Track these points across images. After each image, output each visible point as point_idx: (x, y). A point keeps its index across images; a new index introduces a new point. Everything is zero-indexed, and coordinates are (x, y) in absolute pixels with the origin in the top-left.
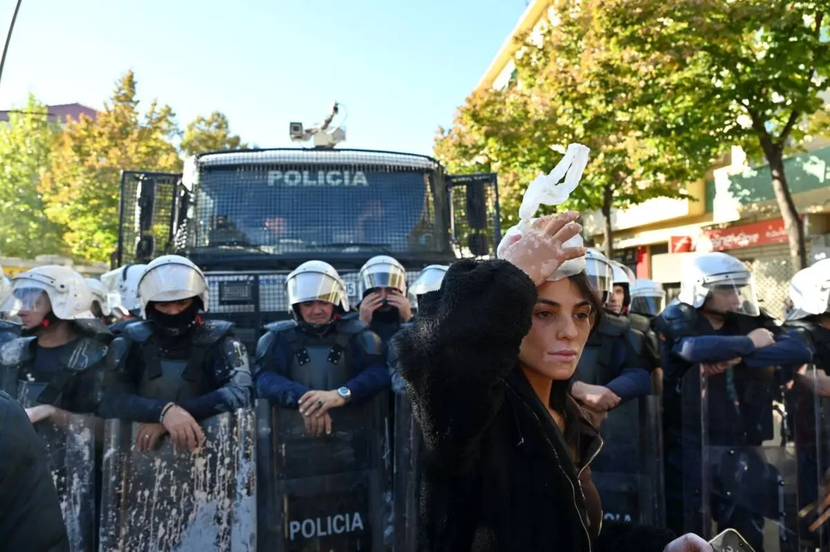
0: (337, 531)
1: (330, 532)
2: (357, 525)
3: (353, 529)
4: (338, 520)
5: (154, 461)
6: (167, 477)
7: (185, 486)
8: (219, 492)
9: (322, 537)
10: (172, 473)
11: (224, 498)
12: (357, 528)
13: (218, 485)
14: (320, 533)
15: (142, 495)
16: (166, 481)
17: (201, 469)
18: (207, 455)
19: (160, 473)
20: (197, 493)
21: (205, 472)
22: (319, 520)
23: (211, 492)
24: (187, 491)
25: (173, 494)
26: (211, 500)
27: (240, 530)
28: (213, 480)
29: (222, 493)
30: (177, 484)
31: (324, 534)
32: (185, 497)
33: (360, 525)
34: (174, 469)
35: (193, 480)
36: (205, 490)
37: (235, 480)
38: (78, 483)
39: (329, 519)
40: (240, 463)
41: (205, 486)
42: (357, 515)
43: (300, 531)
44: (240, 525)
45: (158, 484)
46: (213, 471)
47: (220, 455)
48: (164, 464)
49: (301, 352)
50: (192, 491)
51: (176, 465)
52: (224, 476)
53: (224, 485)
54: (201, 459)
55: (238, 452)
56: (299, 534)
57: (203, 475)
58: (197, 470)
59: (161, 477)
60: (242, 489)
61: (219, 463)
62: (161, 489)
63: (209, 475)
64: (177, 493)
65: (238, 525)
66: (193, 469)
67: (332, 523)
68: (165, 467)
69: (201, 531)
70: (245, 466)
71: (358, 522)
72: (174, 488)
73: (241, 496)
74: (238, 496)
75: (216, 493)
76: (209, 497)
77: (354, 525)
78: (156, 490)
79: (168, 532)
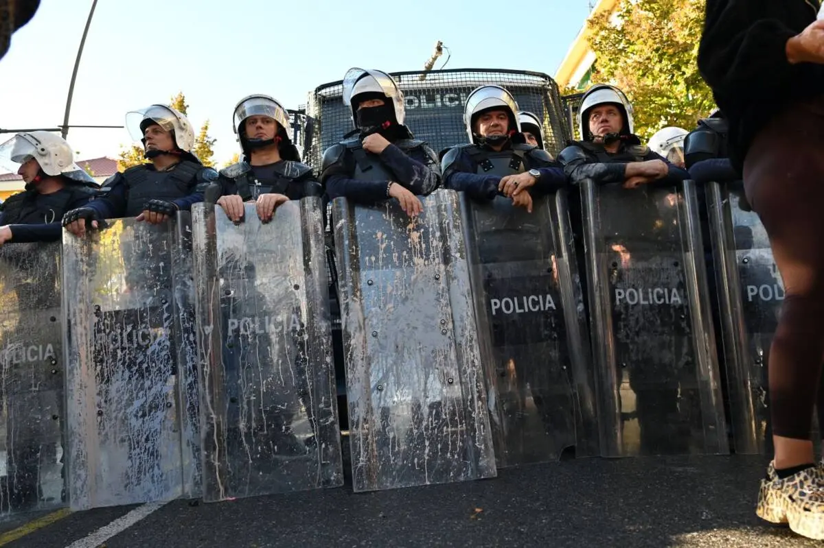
0: (533, 310)
1: (527, 310)
2: (550, 305)
3: (547, 309)
4: (533, 300)
5: (376, 234)
6: (388, 246)
7: (405, 253)
8: (434, 259)
9: (520, 314)
10: (392, 243)
11: (439, 263)
12: (550, 308)
13: (432, 253)
14: (518, 311)
15: (370, 260)
16: (387, 250)
17: (417, 240)
18: (420, 230)
19: (382, 243)
20: (416, 259)
21: (420, 242)
22: (516, 299)
23: (428, 259)
24: (407, 257)
25: (395, 259)
26: (428, 265)
27: (458, 285)
28: (428, 249)
29: (437, 260)
30: (398, 252)
31: (522, 311)
32: (405, 262)
33: (552, 305)
34: (393, 239)
35: (411, 249)
36: (423, 258)
37: (449, 246)
38: (316, 251)
39: (525, 298)
40: (451, 232)
41: (421, 254)
42: (549, 297)
43: (501, 307)
44: (458, 281)
45: (381, 252)
46: (427, 242)
47: (431, 229)
48: (385, 236)
49: (484, 161)
50: (411, 258)
51: (395, 237)
52: (437, 246)
53: (437, 253)
54: (415, 232)
55: (448, 224)
56: (499, 311)
57: (419, 246)
58: (414, 241)
59: (384, 246)
60: (456, 253)
61: (430, 236)
62: (385, 256)
63: (424, 246)
64: (399, 258)
65: (456, 281)
66: (409, 240)
67: (528, 302)
68: (386, 238)
69: (422, 290)
70: (456, 234)
71: (550, 303)
72: (395, 255)
73: (456, 259)
74: (453, 259)
75: (432, 260)
76: (426, 262)
77: (548, 305)
78: (381, 256)
79: (395, 289)
